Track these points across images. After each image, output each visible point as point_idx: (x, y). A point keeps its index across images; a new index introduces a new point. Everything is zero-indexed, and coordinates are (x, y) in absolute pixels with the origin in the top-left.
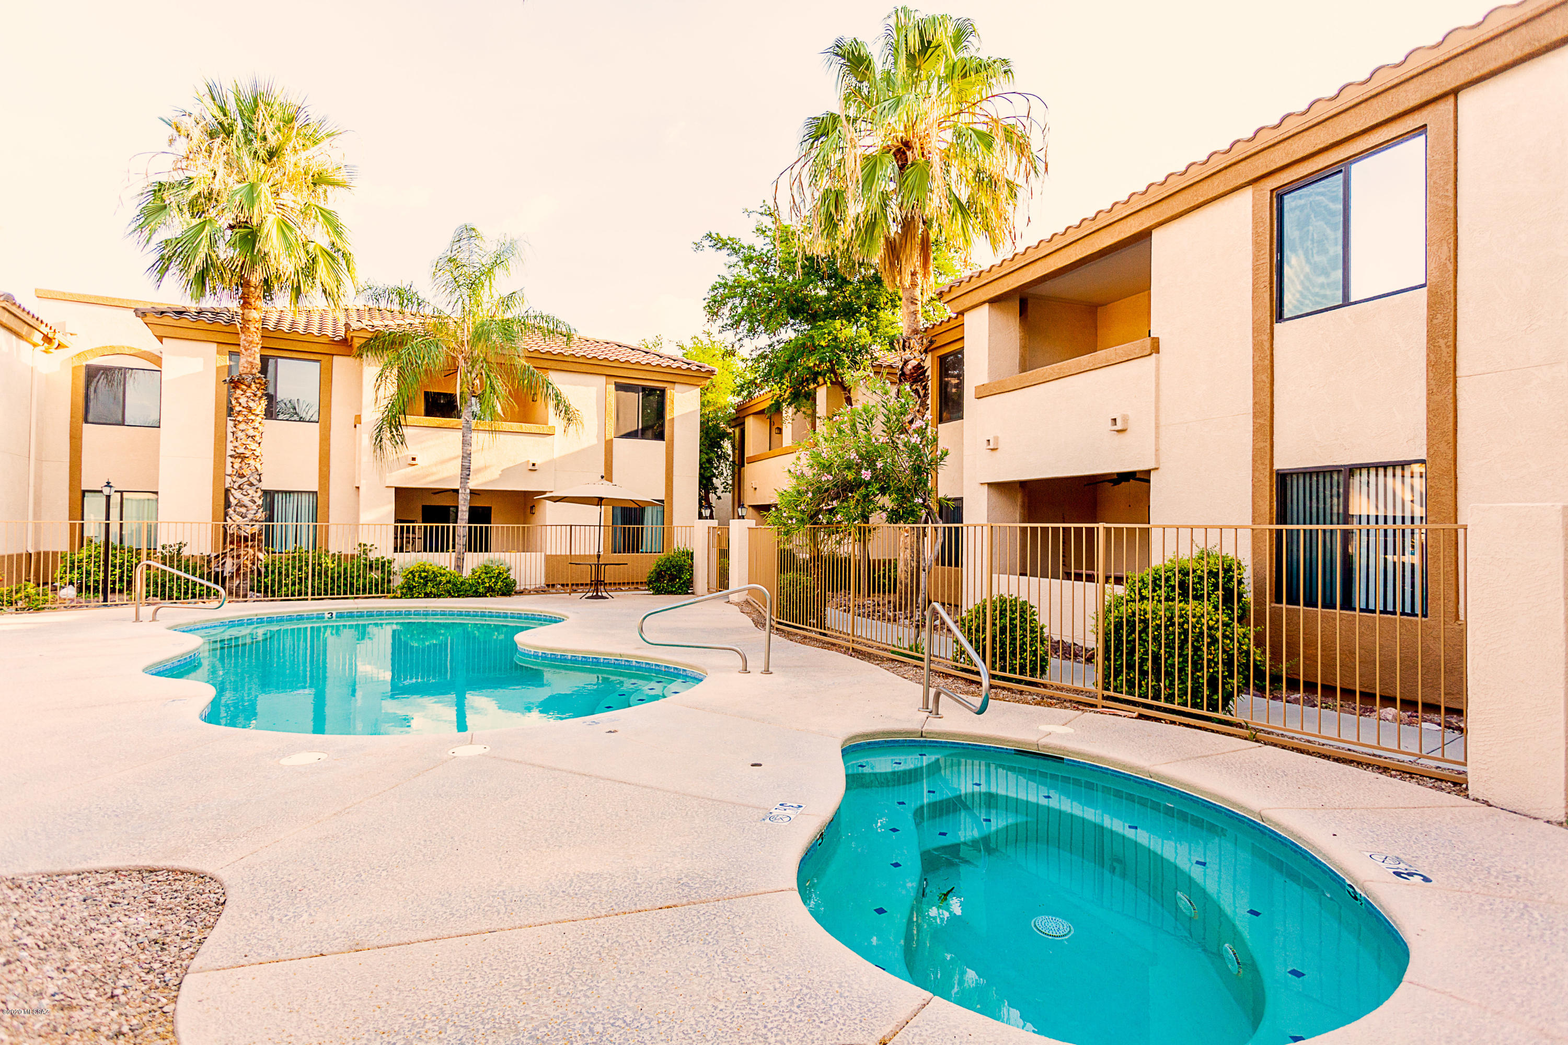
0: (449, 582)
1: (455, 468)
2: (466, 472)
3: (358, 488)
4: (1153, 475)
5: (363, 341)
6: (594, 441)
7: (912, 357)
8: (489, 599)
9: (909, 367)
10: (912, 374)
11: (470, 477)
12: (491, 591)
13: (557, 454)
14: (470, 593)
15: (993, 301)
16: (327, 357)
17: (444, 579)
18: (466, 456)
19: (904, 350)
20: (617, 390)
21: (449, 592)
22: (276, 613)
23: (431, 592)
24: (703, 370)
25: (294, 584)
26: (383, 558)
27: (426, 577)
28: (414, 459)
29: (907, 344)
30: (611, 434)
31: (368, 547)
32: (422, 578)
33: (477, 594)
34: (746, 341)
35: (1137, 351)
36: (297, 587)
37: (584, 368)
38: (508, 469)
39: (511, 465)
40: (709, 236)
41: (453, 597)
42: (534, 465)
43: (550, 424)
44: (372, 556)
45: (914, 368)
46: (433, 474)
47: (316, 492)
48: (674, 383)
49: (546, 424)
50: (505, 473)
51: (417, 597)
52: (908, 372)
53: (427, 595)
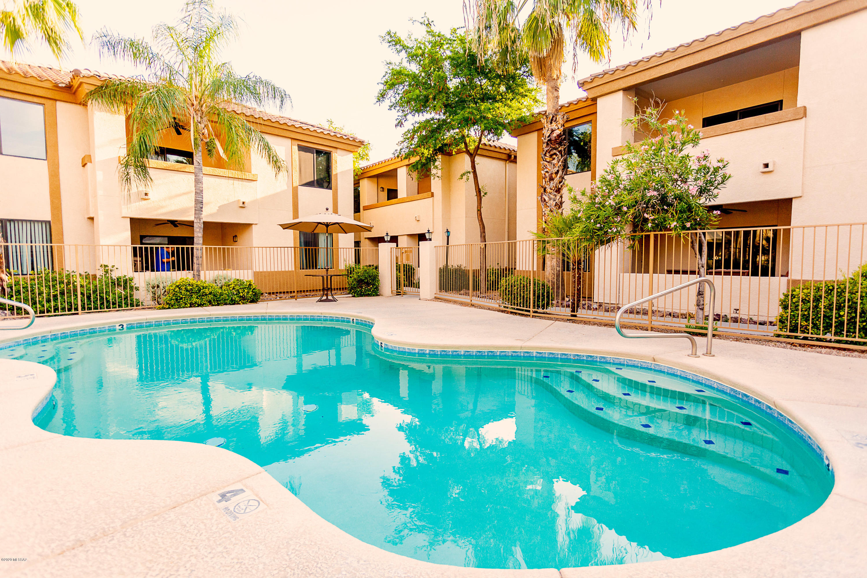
0: (210, 293)
1: (189, 202)
2: (199, 204)
3: (92, 219)
4: (794, 203)
5: (93, 88)
6: (285, 187)
7: (557, 128)
8: (242, 306)
9: (555, 135)
10: (556, 140)
11: (203, 209)
12: (244, 300)
13: (259, 195)
14: (228, 302)
15: (626, 90)
16: (50, 102)
17: (207, 291)
18: (199, 192)
19: (551, 123)
20: (299, 150)
21: (210, 302)
22: (69, 329)
23: (195, 303)
24: (357, 141)
25: (48, 301)
26: (125, 276)
27: (192, 289)
28: (146, 194)
29: (554, 119)
30: (296, 183)
31: (110, 268)
32: (187, 291)
33: (233, 303)
34: (409, 117)
35: (789, 116)
36: (52, 304)
37: (276, 131)
38: (223, 205)
39: (226, 202)
40: (389, 33)
41: (213, 305)
42: (243, 203)
43: (253, 173)
44: (115, 275)
45: (558, 135)
46: (162, 207)
47: (49, 222)
48: (337, 148)
49: (250, 172)
50: (222, 209)
51: (184, 307)
52: (553, 139)
53: (192, 305)
